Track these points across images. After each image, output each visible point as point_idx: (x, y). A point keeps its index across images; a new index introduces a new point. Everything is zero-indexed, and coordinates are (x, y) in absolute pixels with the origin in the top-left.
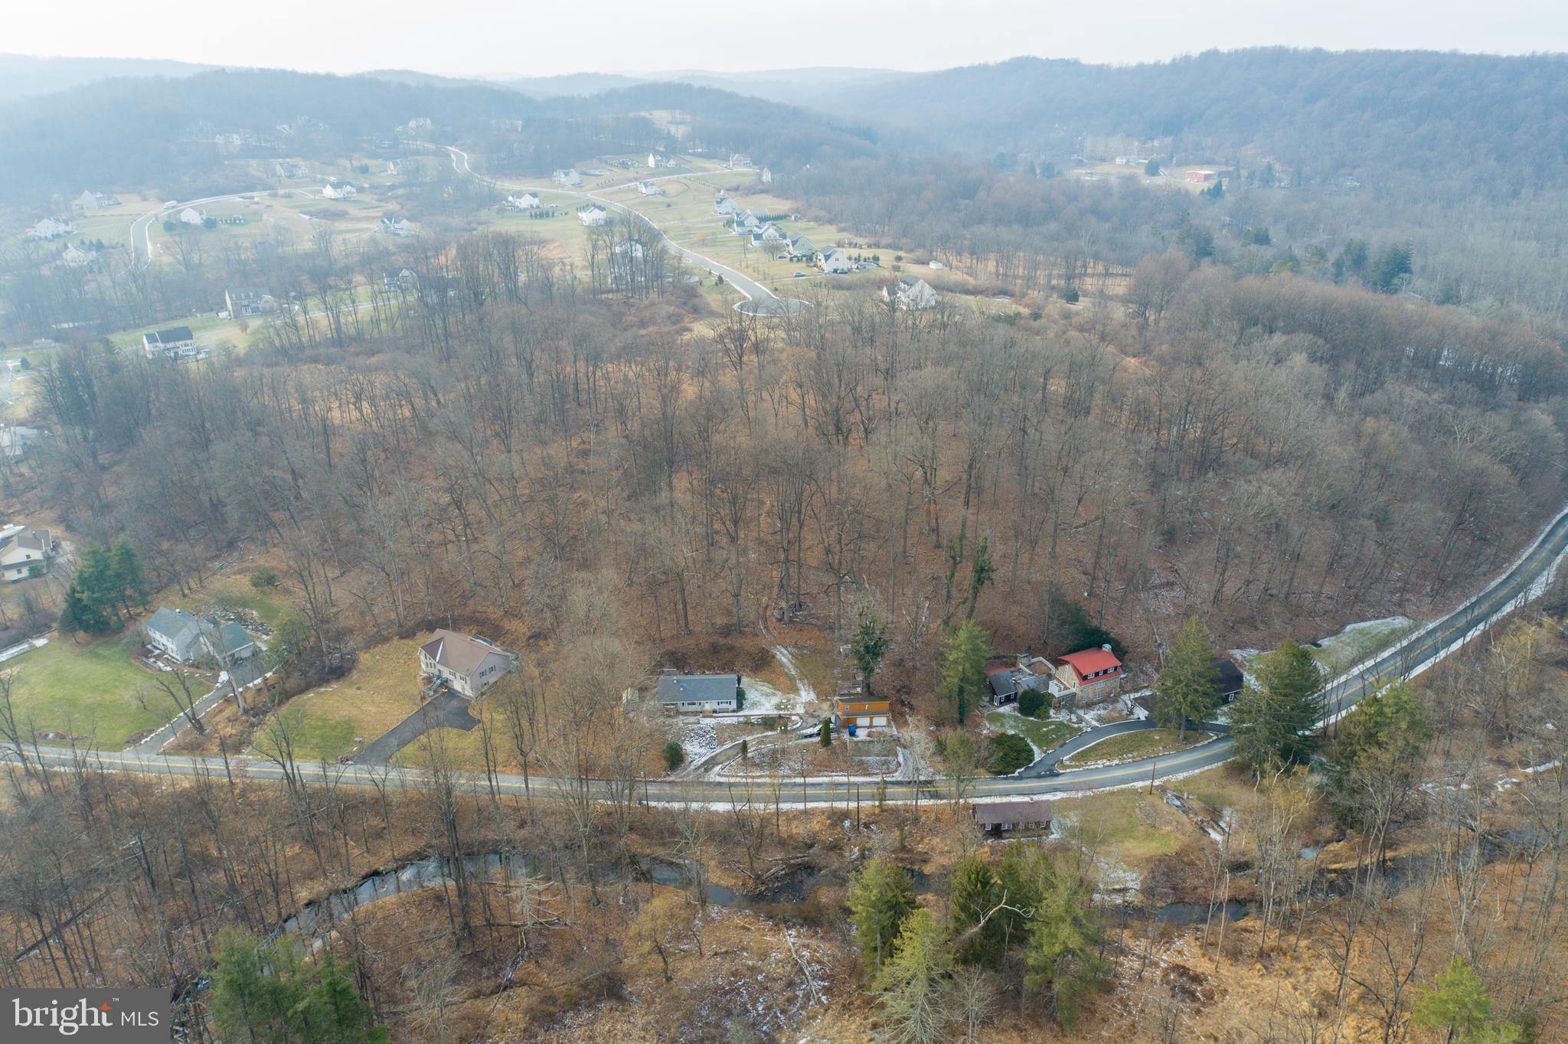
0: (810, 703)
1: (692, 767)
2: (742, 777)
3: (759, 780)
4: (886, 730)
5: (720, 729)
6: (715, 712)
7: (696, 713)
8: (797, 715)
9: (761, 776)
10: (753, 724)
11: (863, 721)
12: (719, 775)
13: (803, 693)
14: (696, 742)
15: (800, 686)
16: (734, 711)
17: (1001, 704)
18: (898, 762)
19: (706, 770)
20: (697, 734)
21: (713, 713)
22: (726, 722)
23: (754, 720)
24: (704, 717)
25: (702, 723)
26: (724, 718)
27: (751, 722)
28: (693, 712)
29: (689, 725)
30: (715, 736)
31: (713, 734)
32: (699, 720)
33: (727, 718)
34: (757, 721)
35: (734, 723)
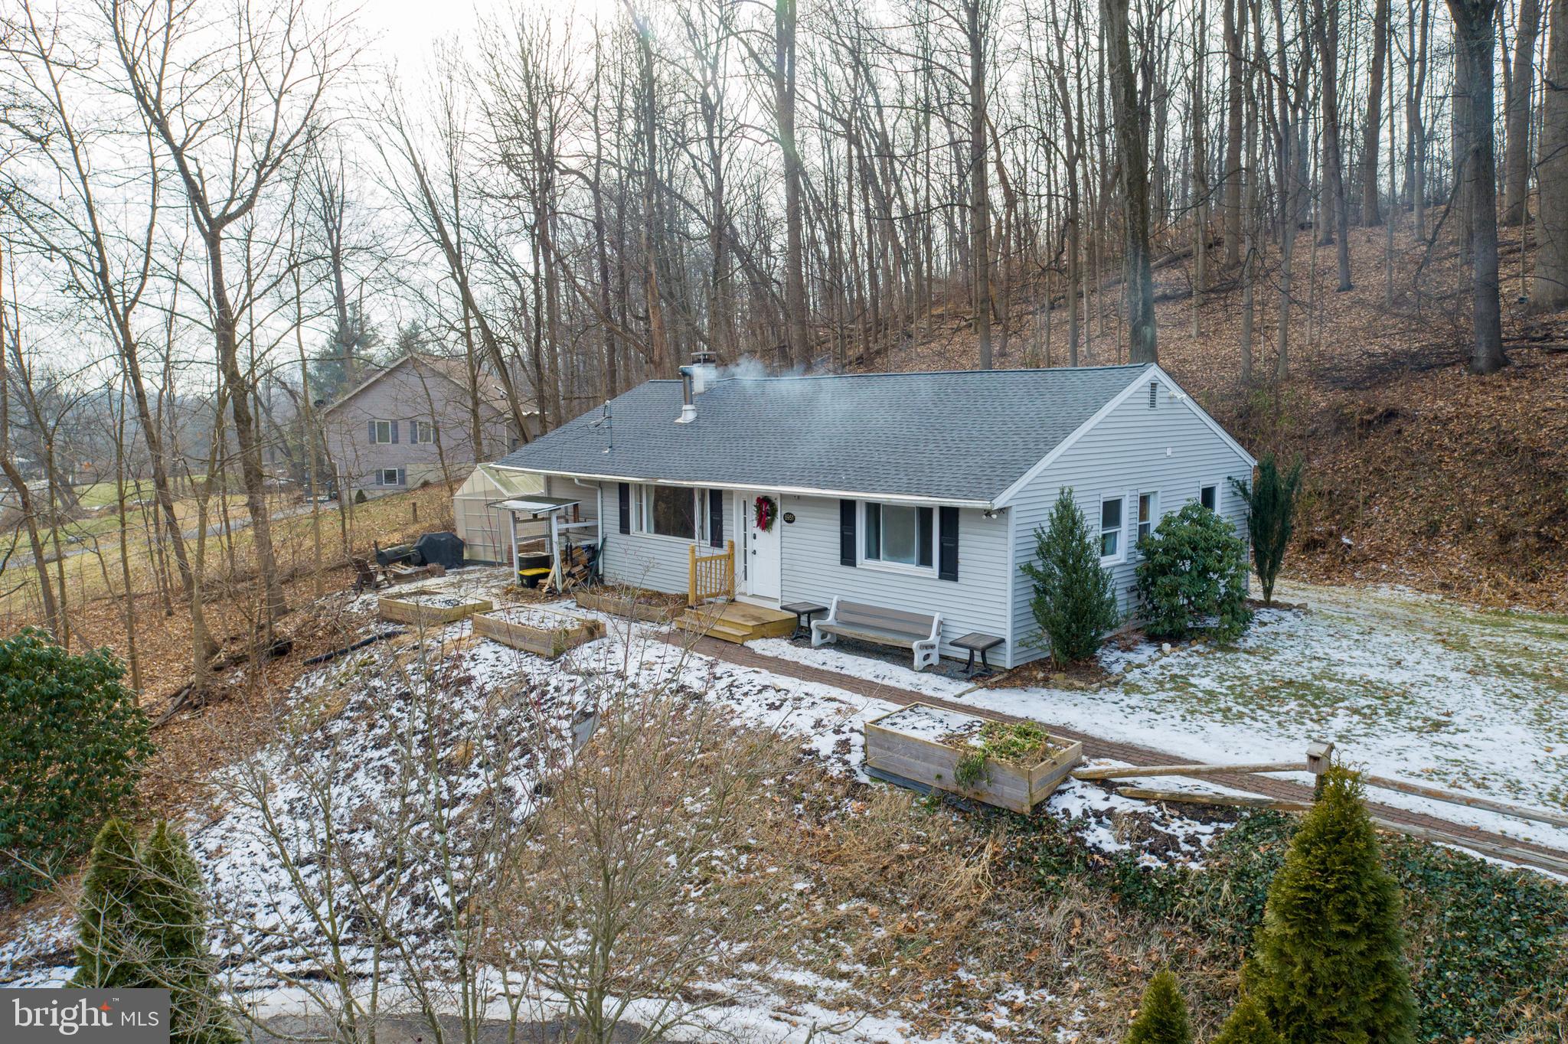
6: (797, 625)
21: (767, 629)
22: (750, 712)
23: (1096, 798)
24: (666, 639)
25: (585, 656)
26: (783, 681)
27: (1038, 819)
28: (656, 597)
29: (486, 651)
30: (524, 809)
31: (521, 784)
32: (593, 631)
33: (819, 689)
34: (1142, 831)
35: (825, 744)
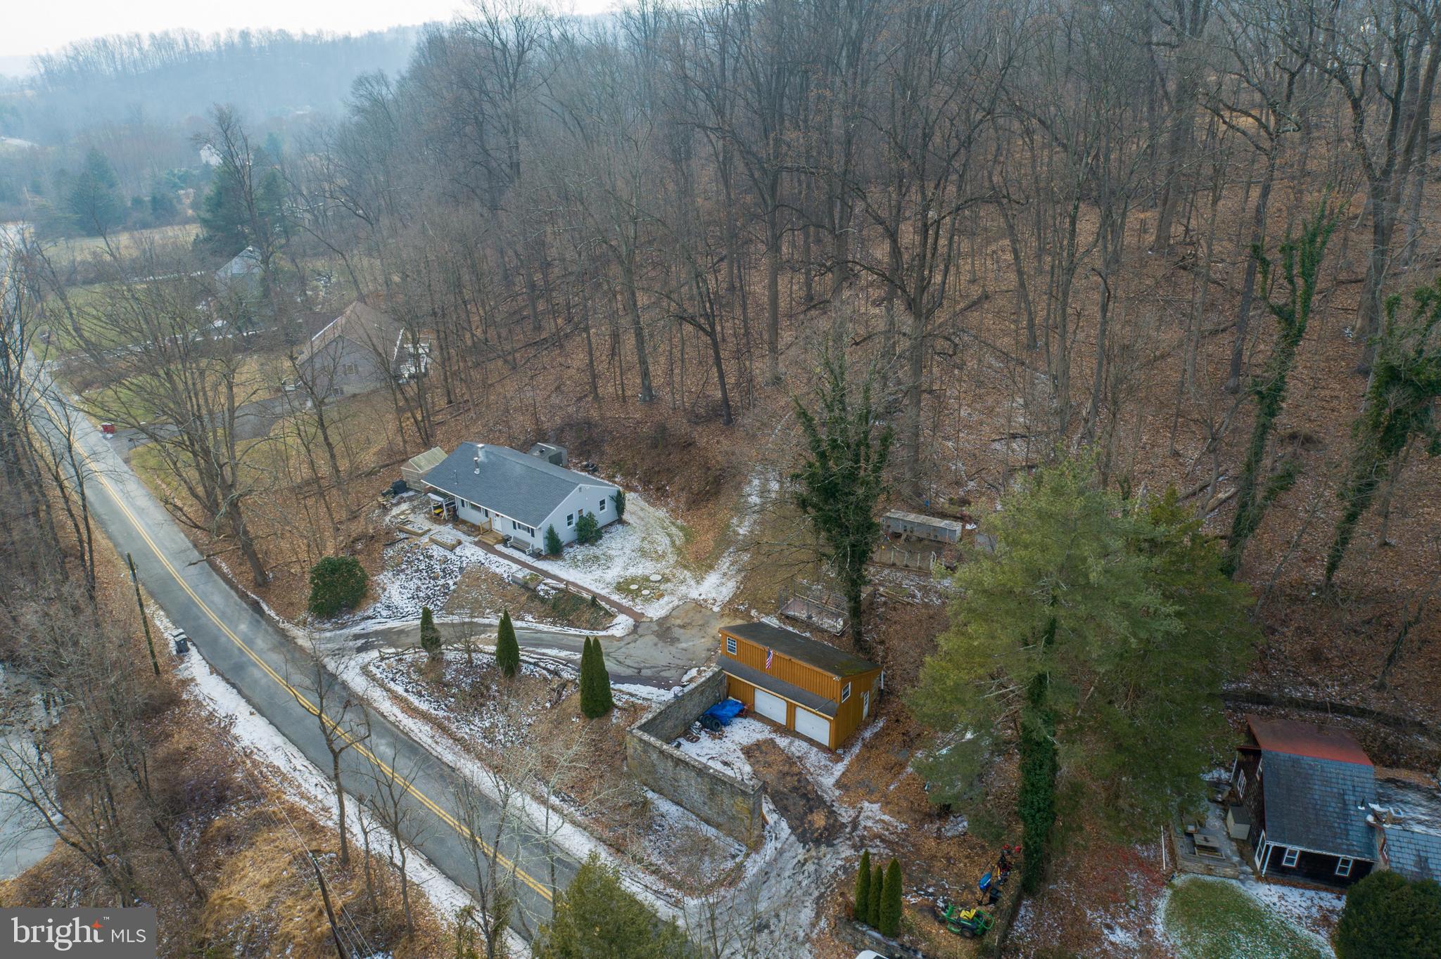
0: (699, 605)
1: (356, 630)
2: (395, 697)
3: (408, 723)
4: (815, 758)
5: (476, 575)
6: (505, 541)
7: (473, 529)
8: (638, 618)
9: (425, 716)
10: (534, 595)
11: (770, 704)
12: (365, 671)
13: (712, 579)
14: (412, 585)
15: (725, 564)
16: (537, 555)
17: (1278, 871)
18: (740, 868)
19: (360, 650)
20: (430, 568)
21: (499, 542)
22: (493, 568)
23: (543, 587)
24: (476, 544)
25: (458, 550)
26: (501, 560)
27: (534, 590)
28: (473, 526)
29: (434, 547)
30: (452, 588)
31: (451, 582)
32: (460, 543)
33: (507, 562)
34: (547, 593)
35: (505, 576)
